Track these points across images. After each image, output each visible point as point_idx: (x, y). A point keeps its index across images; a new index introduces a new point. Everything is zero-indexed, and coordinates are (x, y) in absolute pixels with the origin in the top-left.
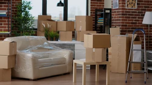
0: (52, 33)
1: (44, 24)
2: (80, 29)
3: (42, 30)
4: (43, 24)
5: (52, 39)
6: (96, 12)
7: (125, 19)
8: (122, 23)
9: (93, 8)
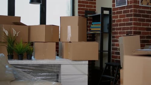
0: (21, 45)
1: (6, 30)
2: (69, 39)
3: (3, 41)
4: (4, 30)
5: (21, 57)
6: (86, 15)
7: (138, 22)
8: (135, 28)
9: (82, 9)
